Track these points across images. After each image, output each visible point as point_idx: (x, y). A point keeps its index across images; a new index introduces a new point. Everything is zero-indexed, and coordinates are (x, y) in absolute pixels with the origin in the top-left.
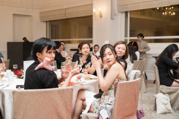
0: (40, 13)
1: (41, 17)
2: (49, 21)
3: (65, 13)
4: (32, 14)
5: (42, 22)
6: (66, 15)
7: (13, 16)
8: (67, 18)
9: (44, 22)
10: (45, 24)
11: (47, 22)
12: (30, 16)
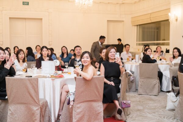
0: (132, 18)
1: (132, 22)
2: (139, 25)
3: (150, 18)
4: (124, 19)
5: (133, 26)
6: (150, 19)
7: (107, 22)
8: (152, 22)
9: (135, 26)
10: (136, 27)
11: (137, 25)
12: (123, 21)
